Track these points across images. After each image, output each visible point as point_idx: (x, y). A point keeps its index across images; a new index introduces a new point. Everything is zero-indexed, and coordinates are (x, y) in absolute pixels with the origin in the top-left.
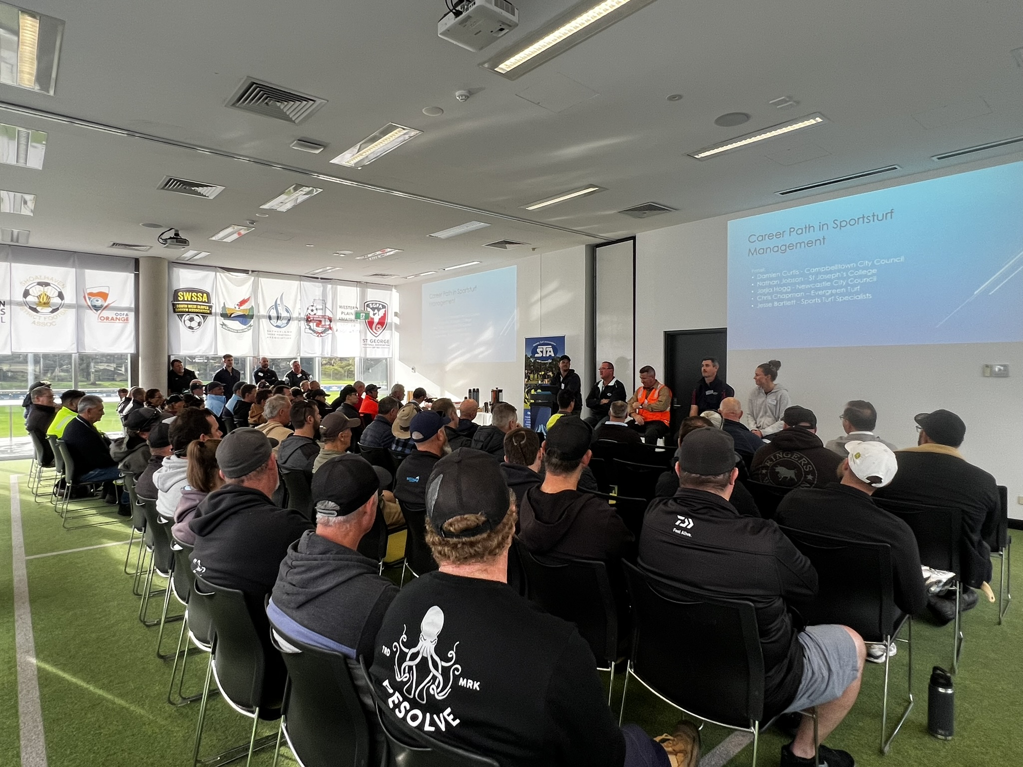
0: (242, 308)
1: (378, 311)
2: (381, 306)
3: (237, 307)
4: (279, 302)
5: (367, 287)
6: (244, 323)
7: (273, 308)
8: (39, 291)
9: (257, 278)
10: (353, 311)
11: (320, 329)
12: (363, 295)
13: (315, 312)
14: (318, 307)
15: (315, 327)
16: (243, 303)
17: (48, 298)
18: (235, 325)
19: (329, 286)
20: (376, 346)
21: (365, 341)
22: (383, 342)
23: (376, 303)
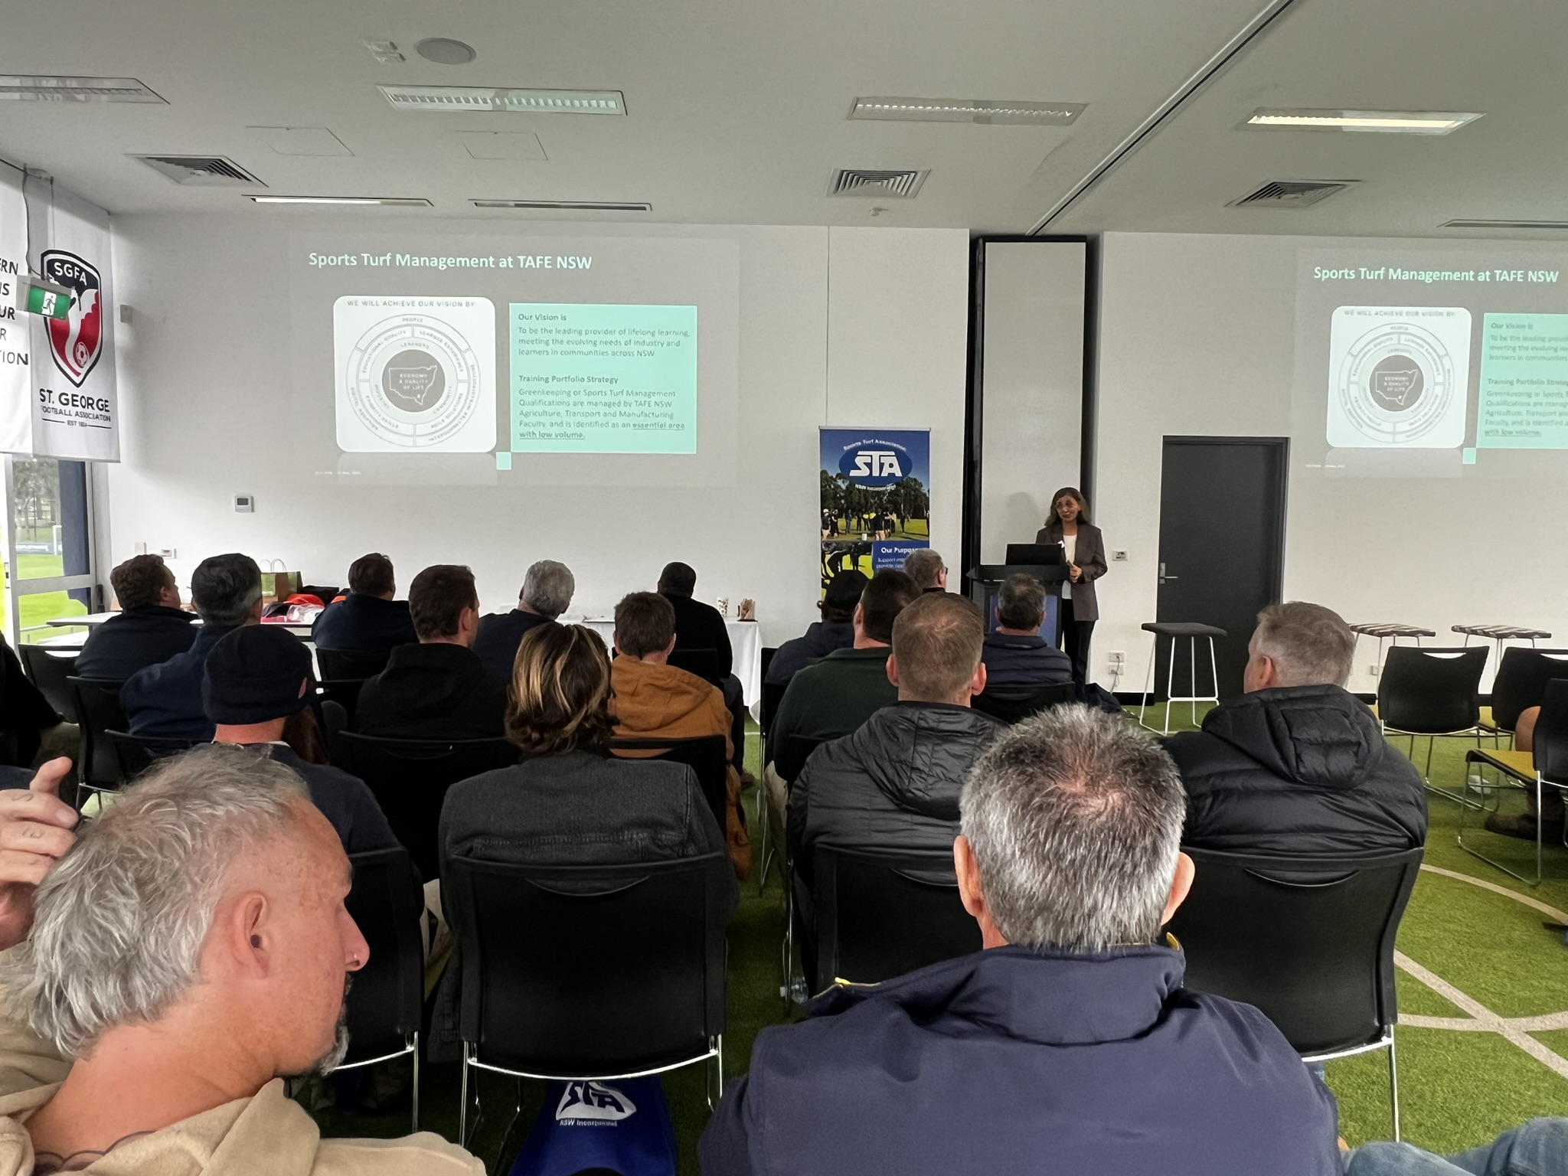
1: (80, 295)
2: (83, 279)
20: (79, 419)
21: (46, 394)
22: (95, 406)
23: (74, 265)
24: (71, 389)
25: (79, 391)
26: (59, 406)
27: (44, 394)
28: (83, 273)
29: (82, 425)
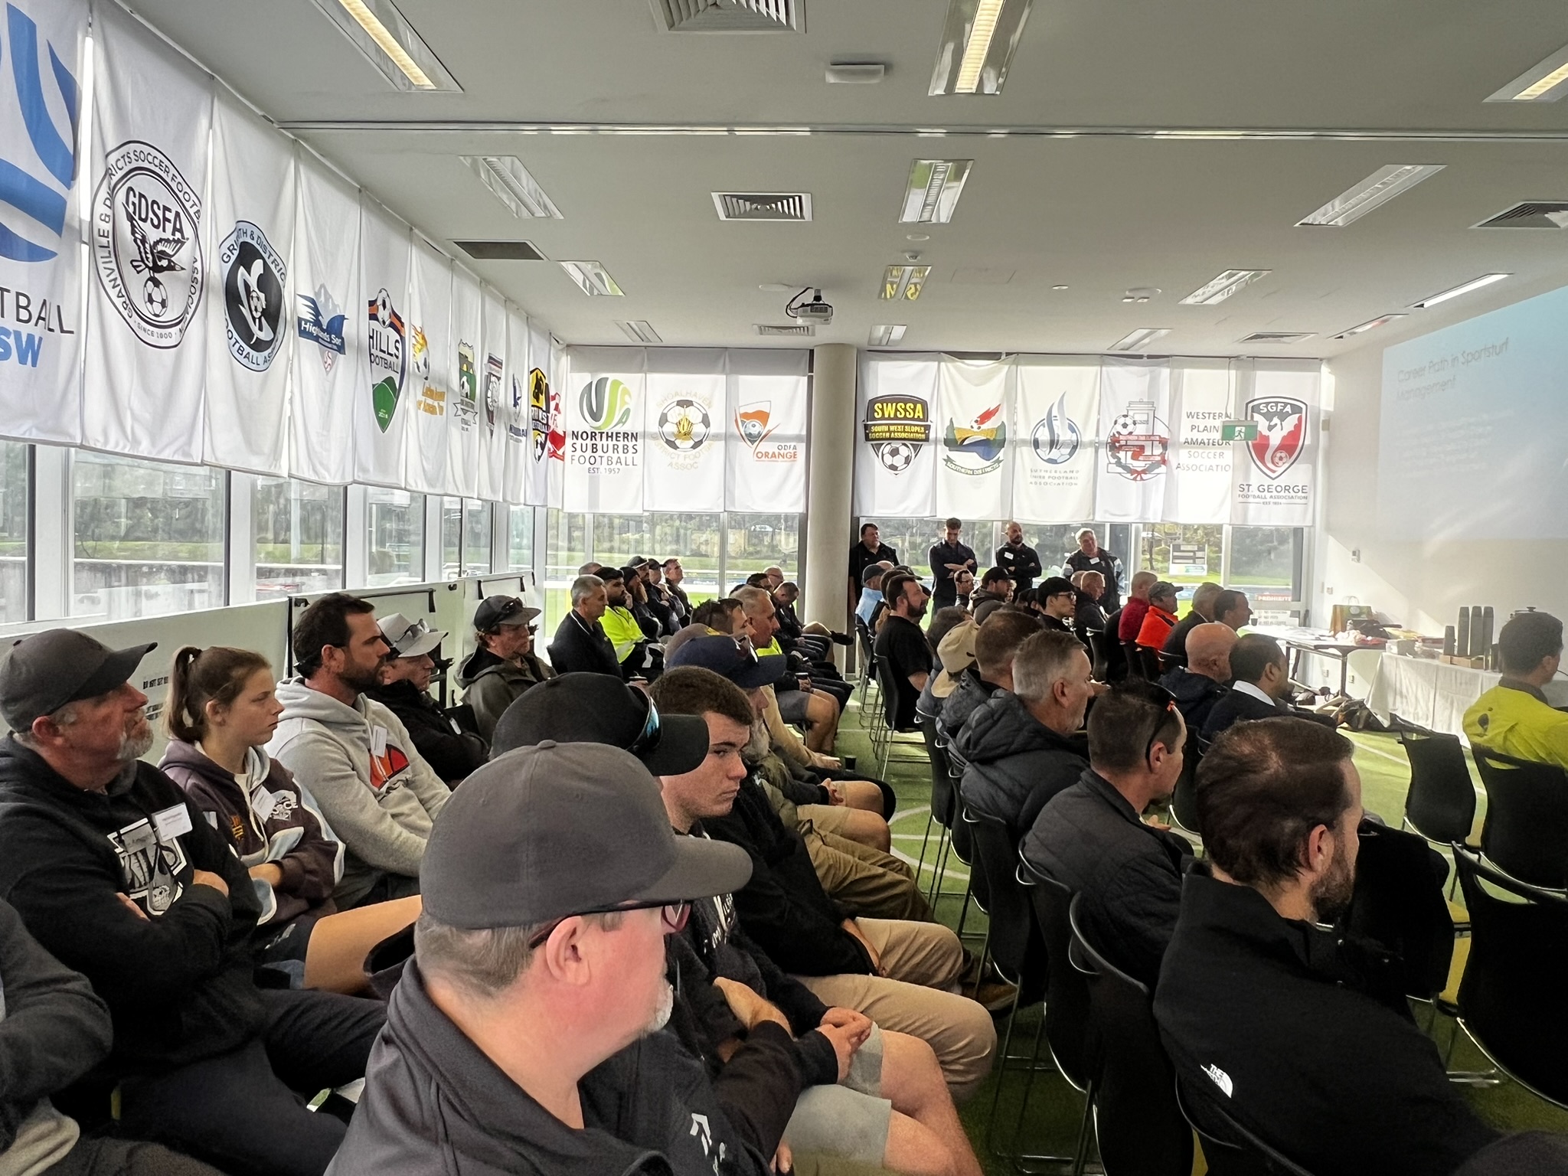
0: (984, 427)
1: (1282, 420)
2: (1288, 409)
3: (976, 426)
4: (1055, 412)
5: (1254, 368)
6: (987, 456)
7: (1044, 425)
8: (679, 414)
9: (1014, 367)
10: (1218, 423)
11: (1139, 465)
12: (1245, 385)
13: (1130, 428)
14: (1137, 418)
15: (1130, 461)
16: (986, 416)
17: (691, 424)
18: (971, 460)
19: (1165, 372)
20: (1272, 500)
21: (1246, 488)
22: (1291, 490)
23: (1277, 403)
24: (1267, 481)
25: (1275, 483)
26: (1257, 493)
27: (1244, 488)
28: (1289, 406)
29: (1275, 503)
